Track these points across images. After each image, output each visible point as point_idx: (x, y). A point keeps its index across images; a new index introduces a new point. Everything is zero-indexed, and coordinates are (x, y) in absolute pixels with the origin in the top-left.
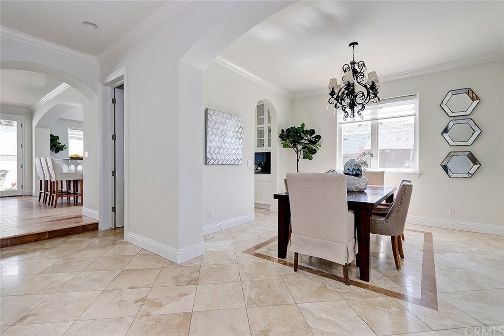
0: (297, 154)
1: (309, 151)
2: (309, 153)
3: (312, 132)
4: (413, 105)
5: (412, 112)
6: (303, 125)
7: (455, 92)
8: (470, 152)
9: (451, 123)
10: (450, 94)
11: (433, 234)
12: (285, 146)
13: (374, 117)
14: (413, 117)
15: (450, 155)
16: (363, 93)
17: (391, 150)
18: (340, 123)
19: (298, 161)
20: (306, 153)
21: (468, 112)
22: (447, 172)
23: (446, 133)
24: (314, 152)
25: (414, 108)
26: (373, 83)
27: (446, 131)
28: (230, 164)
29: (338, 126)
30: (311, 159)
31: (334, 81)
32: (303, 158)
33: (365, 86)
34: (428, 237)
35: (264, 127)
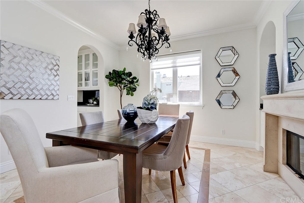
0: (121, 91)
1: (131, 89)
2: (131, 91)
3: (130, 74)
4: (199, 57)
5: (198, 62)
6: (125, 69)
7: (224, 49)
8: (233, 90)
9: (222, 71)
10: (221, 50)
11: (211, 150)
12: (111, 85)
13: (174, 65)
14: (199, 66)
15: (221, 93)
16: (156, 38)
17: (193, 91)
18: (152, 69)
19: (121, 96)
20: (129, 91)
21: (232, 63)
22: (220, 105)
23: (219, 77)
24: (134, 89)
25: (199, 60)
26: (163, 28)
27: (219, 76)
28: (40, 99)
29: (151, 71)
30: (132, 95)
31: (132, 25)
32: (127, 94)
33: (158, 32)
34: (208, 153)
35: (97, 70)
